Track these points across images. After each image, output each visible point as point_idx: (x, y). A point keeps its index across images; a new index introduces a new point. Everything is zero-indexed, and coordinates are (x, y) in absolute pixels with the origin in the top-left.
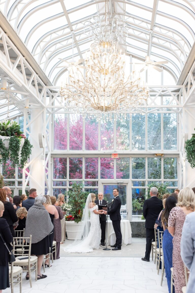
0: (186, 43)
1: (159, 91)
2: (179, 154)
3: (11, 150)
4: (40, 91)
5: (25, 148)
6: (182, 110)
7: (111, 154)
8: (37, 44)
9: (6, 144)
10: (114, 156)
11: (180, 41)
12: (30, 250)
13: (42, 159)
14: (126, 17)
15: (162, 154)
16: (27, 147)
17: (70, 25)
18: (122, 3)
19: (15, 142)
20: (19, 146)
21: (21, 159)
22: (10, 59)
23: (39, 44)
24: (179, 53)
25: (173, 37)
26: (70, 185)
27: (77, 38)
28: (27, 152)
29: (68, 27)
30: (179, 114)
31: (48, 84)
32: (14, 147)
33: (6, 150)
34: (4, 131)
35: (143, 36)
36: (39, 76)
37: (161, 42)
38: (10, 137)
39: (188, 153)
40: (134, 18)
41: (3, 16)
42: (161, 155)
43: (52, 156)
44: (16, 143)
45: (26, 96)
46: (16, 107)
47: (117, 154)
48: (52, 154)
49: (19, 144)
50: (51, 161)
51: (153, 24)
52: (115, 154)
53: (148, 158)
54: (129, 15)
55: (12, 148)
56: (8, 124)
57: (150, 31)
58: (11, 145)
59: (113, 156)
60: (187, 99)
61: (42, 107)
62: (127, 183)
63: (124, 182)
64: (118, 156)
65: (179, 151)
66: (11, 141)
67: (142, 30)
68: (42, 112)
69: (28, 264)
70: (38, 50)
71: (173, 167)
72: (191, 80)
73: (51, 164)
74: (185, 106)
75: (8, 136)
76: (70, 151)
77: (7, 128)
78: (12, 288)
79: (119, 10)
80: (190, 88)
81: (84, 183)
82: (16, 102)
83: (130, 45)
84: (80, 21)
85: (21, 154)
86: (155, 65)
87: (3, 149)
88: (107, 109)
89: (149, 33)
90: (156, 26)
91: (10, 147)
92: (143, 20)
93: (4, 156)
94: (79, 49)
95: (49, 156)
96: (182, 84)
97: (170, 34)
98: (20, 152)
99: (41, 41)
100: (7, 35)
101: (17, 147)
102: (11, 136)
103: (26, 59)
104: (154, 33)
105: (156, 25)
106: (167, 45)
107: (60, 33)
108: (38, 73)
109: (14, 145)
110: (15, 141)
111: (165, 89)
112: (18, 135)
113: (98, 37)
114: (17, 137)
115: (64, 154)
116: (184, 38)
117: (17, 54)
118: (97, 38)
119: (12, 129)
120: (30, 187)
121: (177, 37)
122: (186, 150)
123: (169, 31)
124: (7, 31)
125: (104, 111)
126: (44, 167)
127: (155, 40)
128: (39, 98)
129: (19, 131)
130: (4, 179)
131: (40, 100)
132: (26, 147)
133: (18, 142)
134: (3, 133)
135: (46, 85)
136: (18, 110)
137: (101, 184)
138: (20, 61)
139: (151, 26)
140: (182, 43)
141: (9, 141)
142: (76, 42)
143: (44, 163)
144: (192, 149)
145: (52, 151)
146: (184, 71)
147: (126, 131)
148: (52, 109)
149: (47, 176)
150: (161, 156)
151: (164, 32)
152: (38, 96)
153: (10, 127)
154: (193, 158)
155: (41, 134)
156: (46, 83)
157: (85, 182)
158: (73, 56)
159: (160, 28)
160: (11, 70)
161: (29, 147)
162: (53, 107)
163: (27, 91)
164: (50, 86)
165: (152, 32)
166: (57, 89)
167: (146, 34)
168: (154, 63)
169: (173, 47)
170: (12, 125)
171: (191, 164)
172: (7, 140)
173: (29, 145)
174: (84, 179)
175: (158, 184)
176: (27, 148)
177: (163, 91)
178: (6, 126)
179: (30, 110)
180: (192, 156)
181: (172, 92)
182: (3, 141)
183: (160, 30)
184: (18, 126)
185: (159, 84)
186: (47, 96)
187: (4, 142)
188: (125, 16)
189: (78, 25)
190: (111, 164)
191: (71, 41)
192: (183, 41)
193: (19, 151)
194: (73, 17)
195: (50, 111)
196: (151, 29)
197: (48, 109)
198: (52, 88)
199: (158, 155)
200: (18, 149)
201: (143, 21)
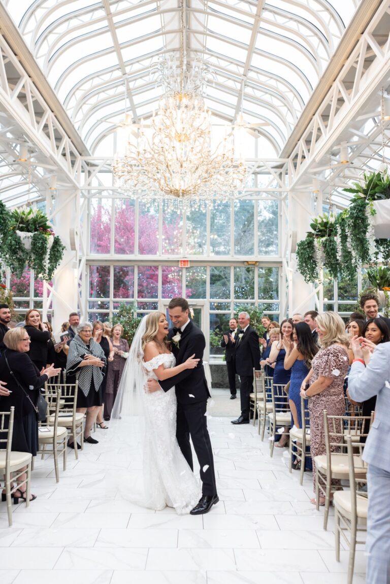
0: (295, 96)
1: (253, 166)
2: (281, 262)
3: (34, 253)
4: (73, 163)
5: (55, 251)
6: (287, 195)
7: (178, 261)
8: (72, 93)
9: (27, 245)
10: (183, 265)
11: (287, 94)
12: (75, 403)
13: (74, 267)
14: (206, 57)
15: (256, 262)
16: (58, 249)
17: (121, 66)
18: (202, 36)
19: (41, 241)
20: (46, 247)
21: (49, 267)
22: (35, 116)
23: (74, 94)
24: (284, 110)
25: (276, 86)
26: (115, 308)
27: (131, 85)
28: (57, 256)
29: (118, 69)
30: (282, 201)
31: (83, 154)
32: (39, 248)
33: (27, 253)
34: (23, 224)
35: (230, 83)
36: (72, 141)
37: (258, 94)
38: (33, 233)
39: (301, 260)
40: (218, 57)
41: (29, 52)
42: (254, 263)
43: (88, 262)
44: (42, 243)
45: (51, 171)
46: (34, 187)
47: (187, 261)
48: (87, 260)
49: (46, 243)
50: (86, 271)
51: (248, 67)
52: (184, 261)
53: (235, 268)
54: (211, 53)
55: (36, 250)
56: (29, 213)
57: (243, 77)
58: (34, 245)
59: (181, 263)
60: (295, 179)
61: (75, 188)
62: (203, 306)
63: (198, 304)
64: (189, 263)
65: (281, 257)
66: (34, 239)
67: (229, 75)
68: (74, 195)
69: (73, 424)
70: (73, 103)
71: (271, 282)
72: (303, 151)
73: (86, 275)
74: (293, 190)
75: (29, 231)
76: (115, 255)
77: (27, 220)
78: (56, 458)
79: (194, 44)
80: (301, 163)
81: (136, 305)
82: (36, 180)
83: (209, 97)
84: (138, 60)
85: (49, 259)
86: (250, 128)
87: (23, 251)
88: (184, 193)
89: (240, 81)
90: (251, 70)
91: (32, 249)
92: (232, 61)
93: (20, 262)
94: (131, 101)
95: (83, 262)
96: (287, 156)
97: (272, 82)
98: (47, 256)
99: (78, 89)
100: (32, 79)
101: (43, 249)
102: (35, 231)
103: (55, 116)
104: (248, 81)
105: (251, 68)
106: (267, 98)
107: (107, 77)
108: (71, 136)
109: (40, 245)
110: (40, 239)
111: (262, 164)
112: (44, 231)
113: (171, 87)
114: (43, 234)
115: (106, 261)
116: (292, 89)
117: (44, 108)
118: (169, 87)
119: (35, 221)
120: (53, 311)
121: (282, 88)
122: (297, 256)
123: (271, 78)
124: (32, 74)
125: (181, 197)
126: (77, 281)
127: (248, 90)
128: (71, 173)
129: (46, 224)
130: (13, 298)
131: (72, 177)
132: (56, 249)
133: (45, 240)
134: (22, 227)
135: (81, 154)
136: (36, 192)
137: (163, 306)
138: (47, 119)
139: (245, 71)
140: (290, 96)
141: (30, 240)
142: (129, 91)
143: (77, 273)
144: (308, 254)
145: (87, 255)
146: (293, 137)
147: (190, 225)
148: (89, 191)
149: (81, 293)
150: (254, 265)
151: (263, 79)
152: (69, 171)
153: (32, 218)
154: (308, 268)
155: (74, 229)
156: (81, 152)
157: (138, 303)
158: (125, 111)
159: (258, 73)
160: (35, 132)
161: (60, 249)
162: (89, 188)
163: (55, 163)
164: (86, 156)
165: (245, 78)
166: (96, 161)
167: (234, 81)
168: (249, 126)
169: (276, 102)
170: (35, 215)
171: (306, 277)
172: (28, 238)
173: (60, 246)
174: (136, 299)
175: (249, 307)
176: (58, 251)
177: (259, 167)
178: (26, 217)
179: (55, 192)
180: (307, 265)
181: (272, 168)
182: (22, 239)
183: (258, 77)
184: (43, 217)
185: (253, 156)
186: (83, 172)
187: (23, 241)
188: (205, 55)
189: (134, 65)
190: (169, 276)
191: (122, 89)
192: (291, 93)
193: (46, 254)
194: (128, 54)
195: (86, 194)
196: (244, 75)
197: (83, 191)
198: (88, 159)
199: (249, 263)
200: (44, 253)
201: (232, 63)
